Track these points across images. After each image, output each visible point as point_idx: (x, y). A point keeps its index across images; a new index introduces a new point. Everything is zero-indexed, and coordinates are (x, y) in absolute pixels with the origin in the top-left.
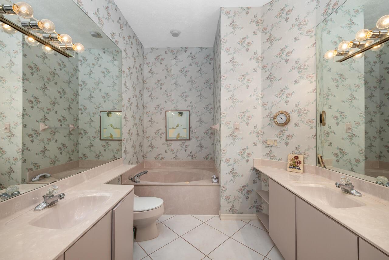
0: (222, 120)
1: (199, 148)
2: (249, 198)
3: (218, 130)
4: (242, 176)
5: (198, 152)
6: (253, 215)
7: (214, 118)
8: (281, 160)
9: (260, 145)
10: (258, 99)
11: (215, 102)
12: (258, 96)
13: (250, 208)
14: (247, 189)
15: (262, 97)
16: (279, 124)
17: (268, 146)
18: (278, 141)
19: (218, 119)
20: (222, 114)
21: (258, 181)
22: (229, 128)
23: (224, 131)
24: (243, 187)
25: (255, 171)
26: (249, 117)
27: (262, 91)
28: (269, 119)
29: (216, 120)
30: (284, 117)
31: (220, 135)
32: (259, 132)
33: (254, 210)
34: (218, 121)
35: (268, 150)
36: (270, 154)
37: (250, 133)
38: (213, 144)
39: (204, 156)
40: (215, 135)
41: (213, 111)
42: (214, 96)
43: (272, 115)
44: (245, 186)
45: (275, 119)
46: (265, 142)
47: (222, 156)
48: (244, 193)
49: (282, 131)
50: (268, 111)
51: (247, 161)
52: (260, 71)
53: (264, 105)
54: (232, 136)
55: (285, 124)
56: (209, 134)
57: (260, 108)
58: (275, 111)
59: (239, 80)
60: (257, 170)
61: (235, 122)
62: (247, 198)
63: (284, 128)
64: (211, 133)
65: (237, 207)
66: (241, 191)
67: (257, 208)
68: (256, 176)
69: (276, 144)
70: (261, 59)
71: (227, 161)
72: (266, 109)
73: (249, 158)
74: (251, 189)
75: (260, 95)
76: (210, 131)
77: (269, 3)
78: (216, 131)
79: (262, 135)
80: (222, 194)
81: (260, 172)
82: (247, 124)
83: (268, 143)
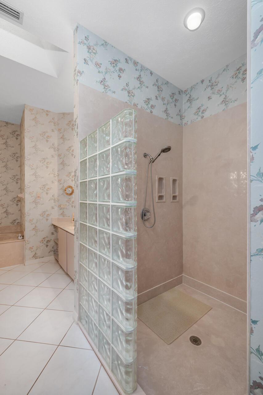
0: (26, 190)
1: (5, 215)
2: (48, 245)
3: (24, 198)
4: (43, 231)
5: (4, 218)
6: (51, 257)
7: (20, 188)
8: (69, 217)
9: (56, 208)
10: (55, 177)
11: (22, 175)
12: (55, 175)
13: (49, 252)
14: (47, 239)
15: (58, 176)
16: (68, 194)
17: (62, 209)
18: (67, 205)
19: (23, 190)
20: (26, 185)
21: (55, 233)
22: (32, 197)
23: (28, 198)
24: (44, 238)
25: (53, 226)
26: (48, 189)
27: (58, 171)
28: (62, 191)
29: (22, 189)
30: (70, 190)
31: (24, 202)
32: (56, 199)
33: (52, 253)
34: (24, 191)
35: (62, 211)
36: (63, 214)
37: (49, 200)
38: (20, 210)
39: (11, 222)
40: (21, 202)
41: (20, 181)
42: (20, 168)
43: (64, 188)
44: (45, 238)
45: (65, 190)
46: (60, 206)
47: (26, 218)
48: (45, 242)
49: (70, 199)
50: (62, 185)
51: (47, 220)
52: (56, 158)
53: (59, 181)
54: (35, 202)
55: (71, 194)
56: (15, 202)
57: (56, 183)
58: (66, 185)
59: (40, 162)
60: (54, 226)
61: (37, 192)
62: (47, 246)
63: (70, 197)
64: (18, 201)
65: (39, 253)
66: (42, 241)
67: (54, 251)
68: (54, 229)
69: (66, 207)
70: (57, 149)
71: (31, 221)
72: (60, 184)
73: (48, 218)
74: (50, 239)
75: (56, 174)
76: (17, 199)
77: (62, 113)
78: (22, 199)
79: (58, 201)
80: (26, 246)
81: (57, 226)
82: (47, 193)
83: (62, 206)
